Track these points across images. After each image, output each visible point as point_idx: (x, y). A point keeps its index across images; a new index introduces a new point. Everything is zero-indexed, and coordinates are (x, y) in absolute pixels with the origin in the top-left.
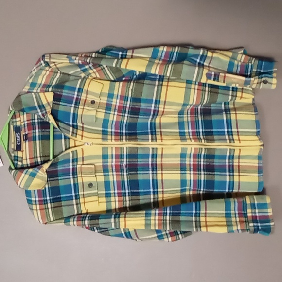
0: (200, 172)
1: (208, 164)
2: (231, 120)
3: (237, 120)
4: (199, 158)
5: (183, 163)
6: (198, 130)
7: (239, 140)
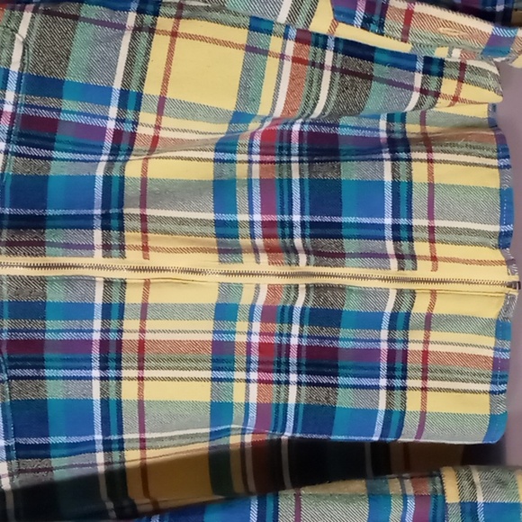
0: (283, 377)
1: (316, 343)
2: (410, 184)
3: (431, 186)
4: (282, 322)
5: (225, 338)
6: (286, 218)
7: (434, 258)
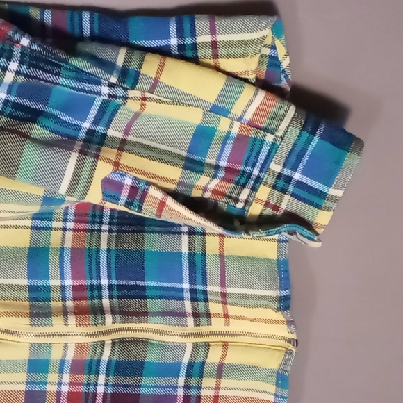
2: (204, 255)
3: (222, 256)
4: (89, 373)
5: (37, 388)
6: (95, 282)
7: (226, 316)
